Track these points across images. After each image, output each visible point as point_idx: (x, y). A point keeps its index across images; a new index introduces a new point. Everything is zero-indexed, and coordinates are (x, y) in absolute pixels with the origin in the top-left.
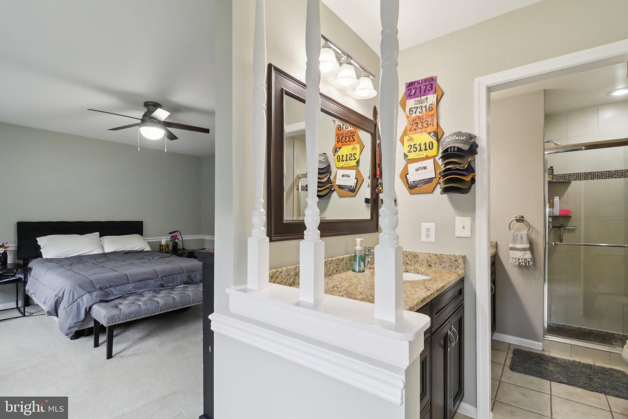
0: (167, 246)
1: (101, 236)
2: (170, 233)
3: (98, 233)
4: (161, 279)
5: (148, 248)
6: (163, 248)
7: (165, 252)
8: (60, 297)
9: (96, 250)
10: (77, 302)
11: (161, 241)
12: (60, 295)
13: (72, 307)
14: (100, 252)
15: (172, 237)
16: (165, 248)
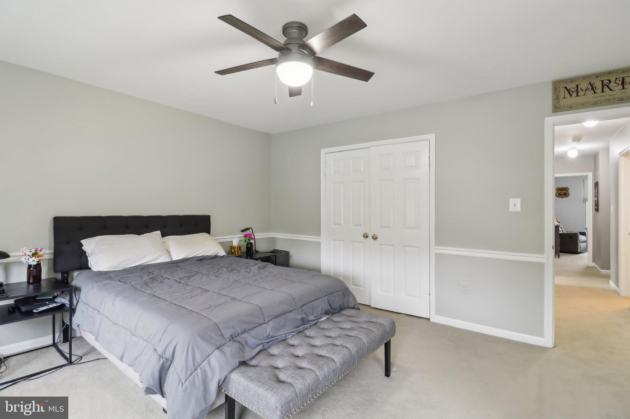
0: (239, 248)
1: (163, 235)
2: (243, 231)
3: (159, 232)
4: (300, 309)
5: (222, 253)
6: (235, 251)
7: (238, 256)
8: (167, 359)
9: (161, 256)
10: (201, 369)
11: (232, 241)
12: (168, 354)
13: (194, 380)
14: (168, 260)
15: (246, 236)
16: (238, 251)
